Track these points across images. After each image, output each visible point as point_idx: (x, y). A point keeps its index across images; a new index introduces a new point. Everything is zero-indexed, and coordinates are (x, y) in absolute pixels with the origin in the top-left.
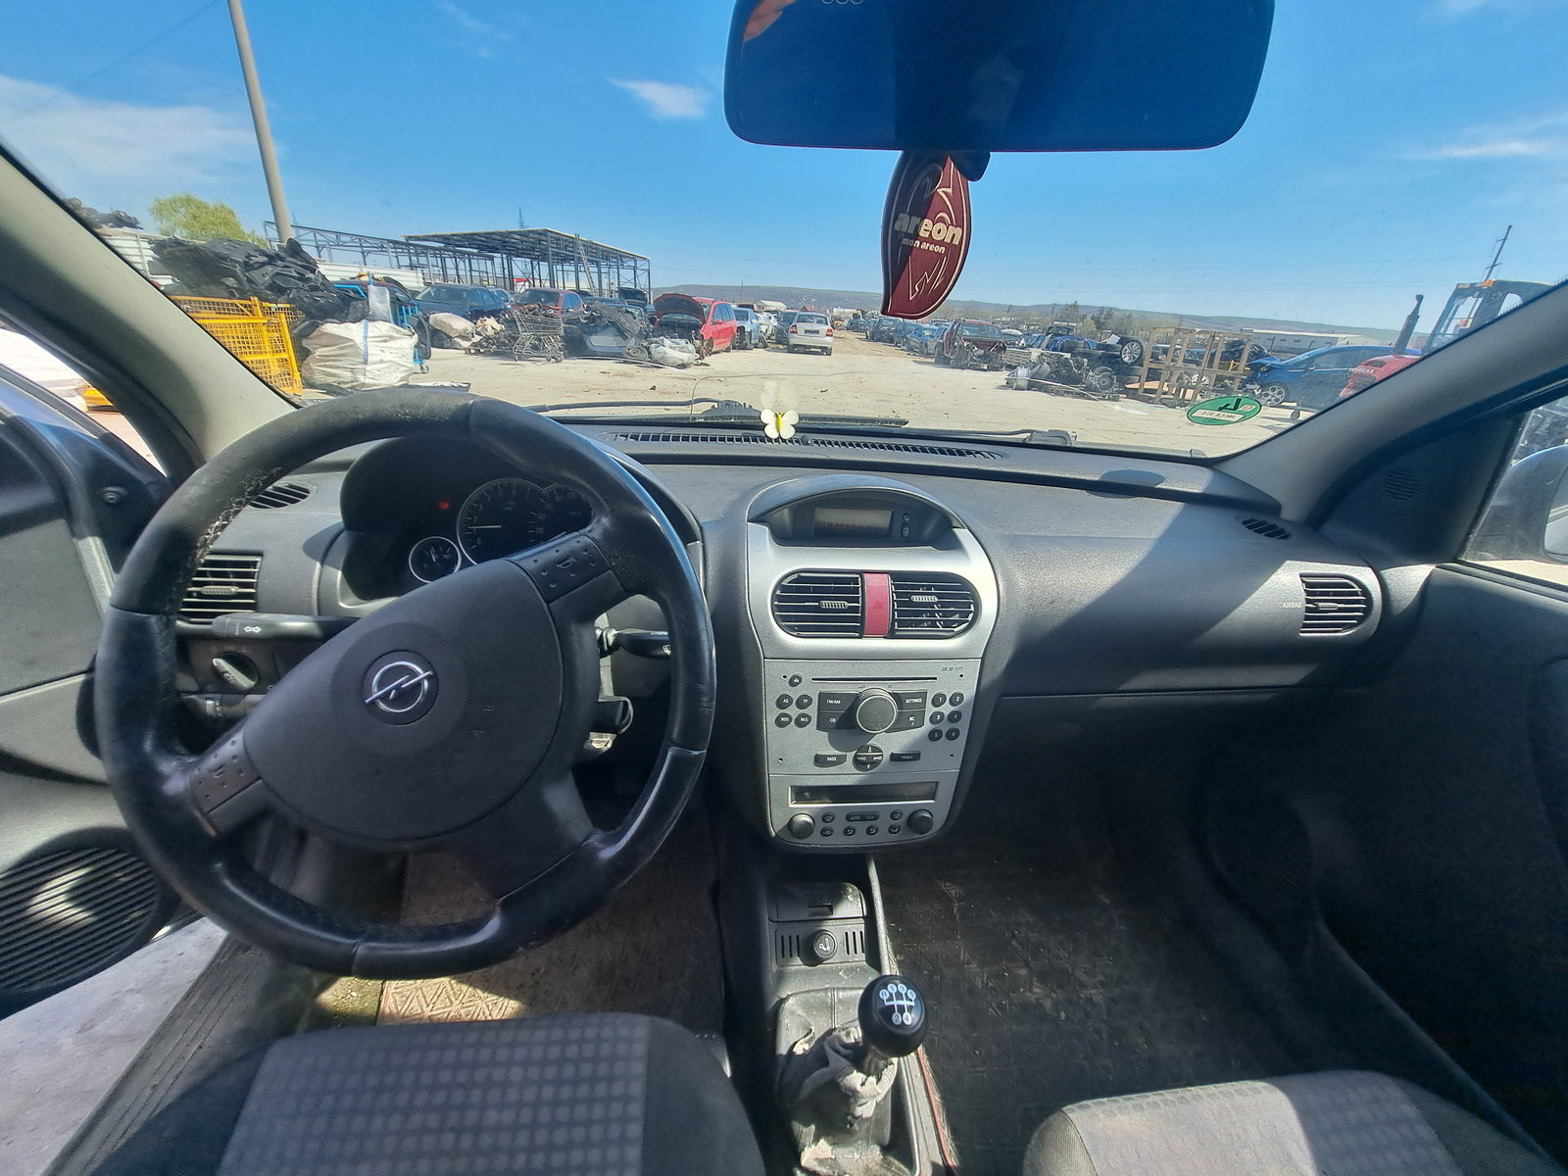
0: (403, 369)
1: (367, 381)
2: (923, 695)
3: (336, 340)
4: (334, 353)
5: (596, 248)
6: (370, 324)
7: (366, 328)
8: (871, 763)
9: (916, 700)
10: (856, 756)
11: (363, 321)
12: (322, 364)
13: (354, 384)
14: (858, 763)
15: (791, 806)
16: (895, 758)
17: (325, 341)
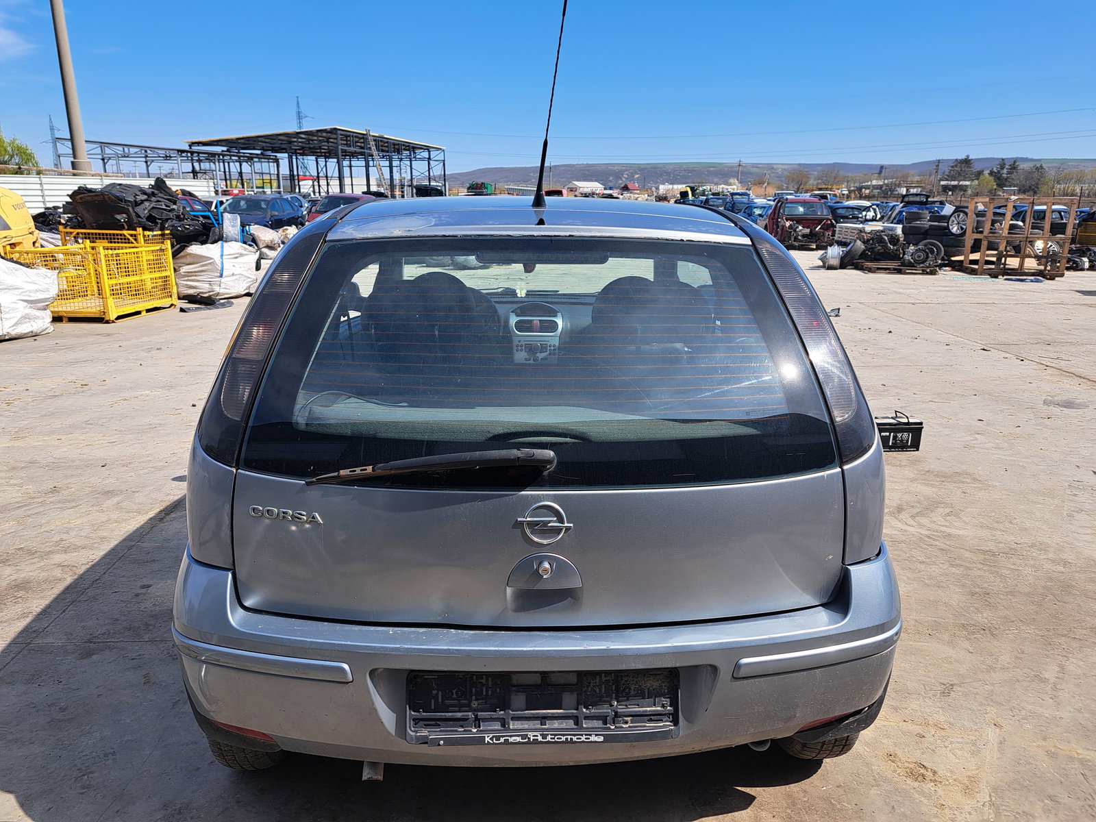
0: (249, 280)
1: (222, 291)
2: (548, 344)
3: (198, 259)
4: (196, 270)
5: (387, 142)
6: (225, 244)
7: (222, 247)
8: (537, 360)
9: (546, 346)
10: (533, 358)
11: (220, 242)
12: (186, 278)
13: (211, 294)
16: (542, 359)
17: (189, 260)
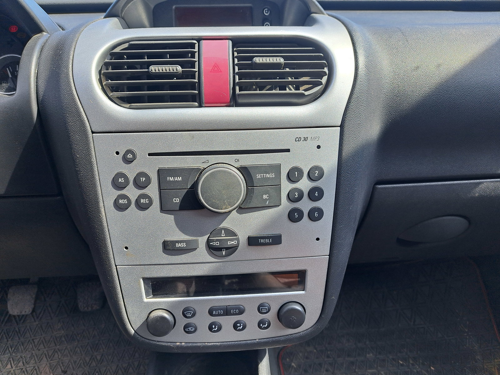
2: (277, 168)
8: (227, 249)
9: (268, 176)
10: (208, 241)
14: (212, 249)
15: (146, 300)
16: (253, 241)
